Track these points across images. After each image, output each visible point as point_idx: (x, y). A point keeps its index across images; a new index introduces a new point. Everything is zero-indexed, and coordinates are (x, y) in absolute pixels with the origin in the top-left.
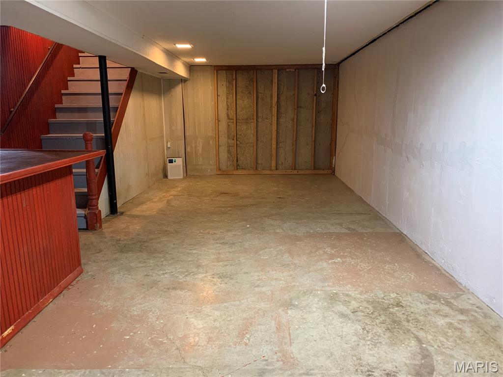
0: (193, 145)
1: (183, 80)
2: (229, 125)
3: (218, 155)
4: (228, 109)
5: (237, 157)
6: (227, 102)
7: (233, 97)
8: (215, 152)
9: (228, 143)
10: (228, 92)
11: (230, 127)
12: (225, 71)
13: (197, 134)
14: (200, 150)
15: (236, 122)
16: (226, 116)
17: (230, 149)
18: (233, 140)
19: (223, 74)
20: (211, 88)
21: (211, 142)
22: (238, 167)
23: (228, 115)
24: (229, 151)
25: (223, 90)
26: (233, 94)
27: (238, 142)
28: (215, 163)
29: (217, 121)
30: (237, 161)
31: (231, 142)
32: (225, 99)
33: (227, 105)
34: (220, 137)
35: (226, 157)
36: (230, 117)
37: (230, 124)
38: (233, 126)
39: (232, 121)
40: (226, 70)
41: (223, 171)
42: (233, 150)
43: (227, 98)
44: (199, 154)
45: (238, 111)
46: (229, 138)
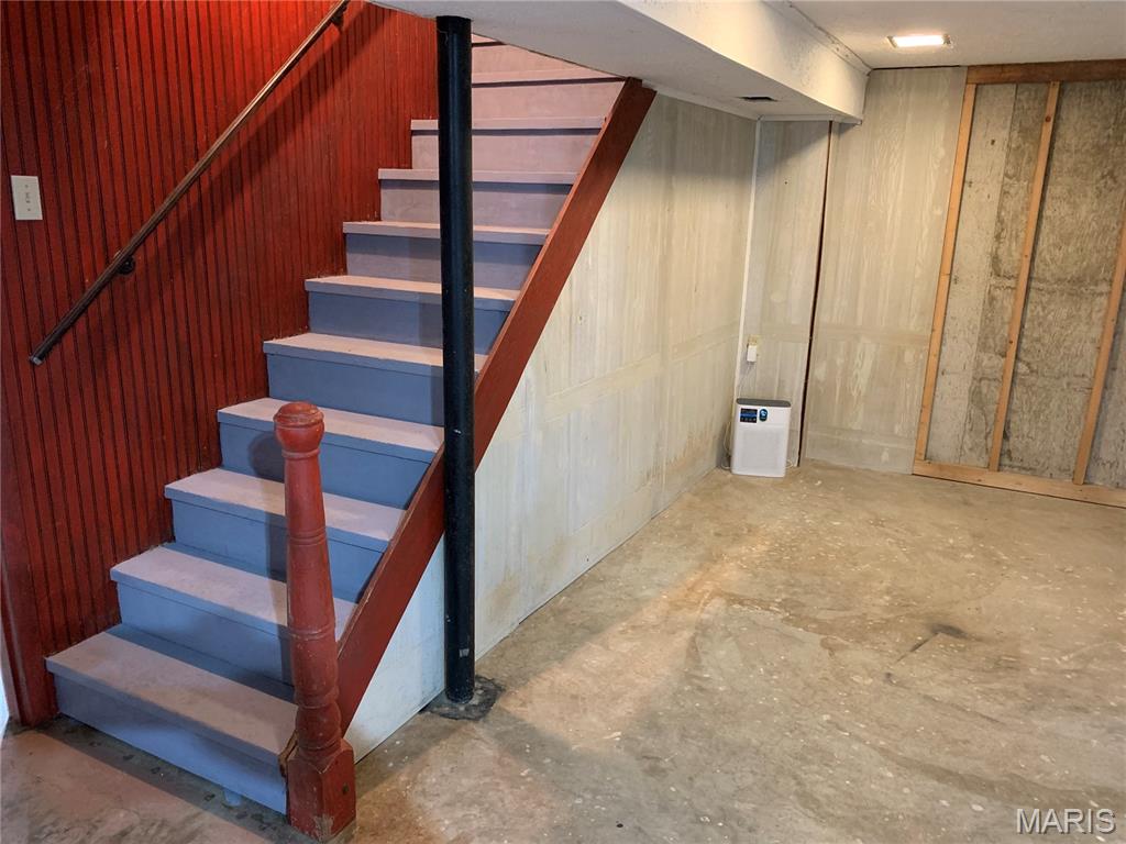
0: (840, 361)
1: (836, 126)
2: (992, 299)
3: (928, 406)
4: (998, 237)
5: (1007, 423)
6: (1001, 207)
7: (1030, 191)
8: (918, 396)
9: (978, 363)
10: (1011, 172)
11: (998, 305)
12: (1011, 88)
13: (859, 322)
14: (863, 381)
15: (1028, 289)
16: (987, 261)
17: (984, 390)
18: (1004, 355)
19: (1002, 98)
20: (942, 152)
21: (909, 356)
22: (1003, 459)
23: (995, 260)
24: (976, 397)
25: (991, 160)
26: (1032, 180)
27: (1022, 368)
28: (914, 434)
29: (945, 280)
30: (1006, 436)
31: (991, 362)
32: (996, 196)
33: (1000, 220)
34: (949, 341)
35: (962, 417)
36: (1005, 267)
37: (998, 293)
38: (1009, 305)
39: (1011, 283)
40: (1017, 82)
41: (941, 467)
42: (995, 394)
43: (1004, 193)
44: (855, 393)
45: (1042, 245)
46: (983, 346)
